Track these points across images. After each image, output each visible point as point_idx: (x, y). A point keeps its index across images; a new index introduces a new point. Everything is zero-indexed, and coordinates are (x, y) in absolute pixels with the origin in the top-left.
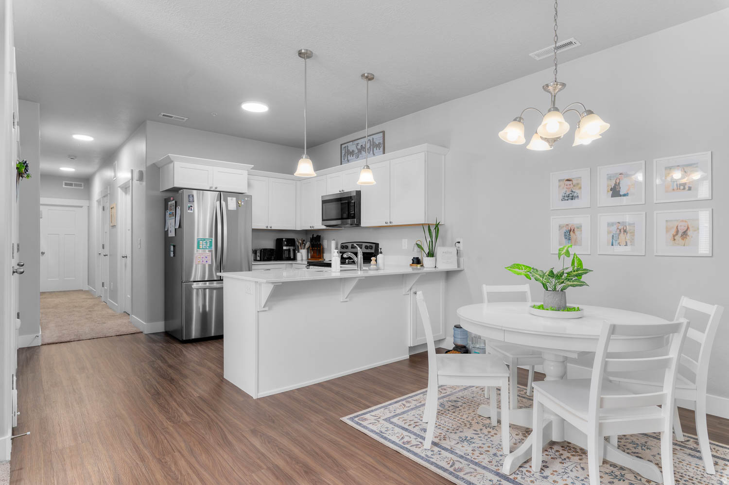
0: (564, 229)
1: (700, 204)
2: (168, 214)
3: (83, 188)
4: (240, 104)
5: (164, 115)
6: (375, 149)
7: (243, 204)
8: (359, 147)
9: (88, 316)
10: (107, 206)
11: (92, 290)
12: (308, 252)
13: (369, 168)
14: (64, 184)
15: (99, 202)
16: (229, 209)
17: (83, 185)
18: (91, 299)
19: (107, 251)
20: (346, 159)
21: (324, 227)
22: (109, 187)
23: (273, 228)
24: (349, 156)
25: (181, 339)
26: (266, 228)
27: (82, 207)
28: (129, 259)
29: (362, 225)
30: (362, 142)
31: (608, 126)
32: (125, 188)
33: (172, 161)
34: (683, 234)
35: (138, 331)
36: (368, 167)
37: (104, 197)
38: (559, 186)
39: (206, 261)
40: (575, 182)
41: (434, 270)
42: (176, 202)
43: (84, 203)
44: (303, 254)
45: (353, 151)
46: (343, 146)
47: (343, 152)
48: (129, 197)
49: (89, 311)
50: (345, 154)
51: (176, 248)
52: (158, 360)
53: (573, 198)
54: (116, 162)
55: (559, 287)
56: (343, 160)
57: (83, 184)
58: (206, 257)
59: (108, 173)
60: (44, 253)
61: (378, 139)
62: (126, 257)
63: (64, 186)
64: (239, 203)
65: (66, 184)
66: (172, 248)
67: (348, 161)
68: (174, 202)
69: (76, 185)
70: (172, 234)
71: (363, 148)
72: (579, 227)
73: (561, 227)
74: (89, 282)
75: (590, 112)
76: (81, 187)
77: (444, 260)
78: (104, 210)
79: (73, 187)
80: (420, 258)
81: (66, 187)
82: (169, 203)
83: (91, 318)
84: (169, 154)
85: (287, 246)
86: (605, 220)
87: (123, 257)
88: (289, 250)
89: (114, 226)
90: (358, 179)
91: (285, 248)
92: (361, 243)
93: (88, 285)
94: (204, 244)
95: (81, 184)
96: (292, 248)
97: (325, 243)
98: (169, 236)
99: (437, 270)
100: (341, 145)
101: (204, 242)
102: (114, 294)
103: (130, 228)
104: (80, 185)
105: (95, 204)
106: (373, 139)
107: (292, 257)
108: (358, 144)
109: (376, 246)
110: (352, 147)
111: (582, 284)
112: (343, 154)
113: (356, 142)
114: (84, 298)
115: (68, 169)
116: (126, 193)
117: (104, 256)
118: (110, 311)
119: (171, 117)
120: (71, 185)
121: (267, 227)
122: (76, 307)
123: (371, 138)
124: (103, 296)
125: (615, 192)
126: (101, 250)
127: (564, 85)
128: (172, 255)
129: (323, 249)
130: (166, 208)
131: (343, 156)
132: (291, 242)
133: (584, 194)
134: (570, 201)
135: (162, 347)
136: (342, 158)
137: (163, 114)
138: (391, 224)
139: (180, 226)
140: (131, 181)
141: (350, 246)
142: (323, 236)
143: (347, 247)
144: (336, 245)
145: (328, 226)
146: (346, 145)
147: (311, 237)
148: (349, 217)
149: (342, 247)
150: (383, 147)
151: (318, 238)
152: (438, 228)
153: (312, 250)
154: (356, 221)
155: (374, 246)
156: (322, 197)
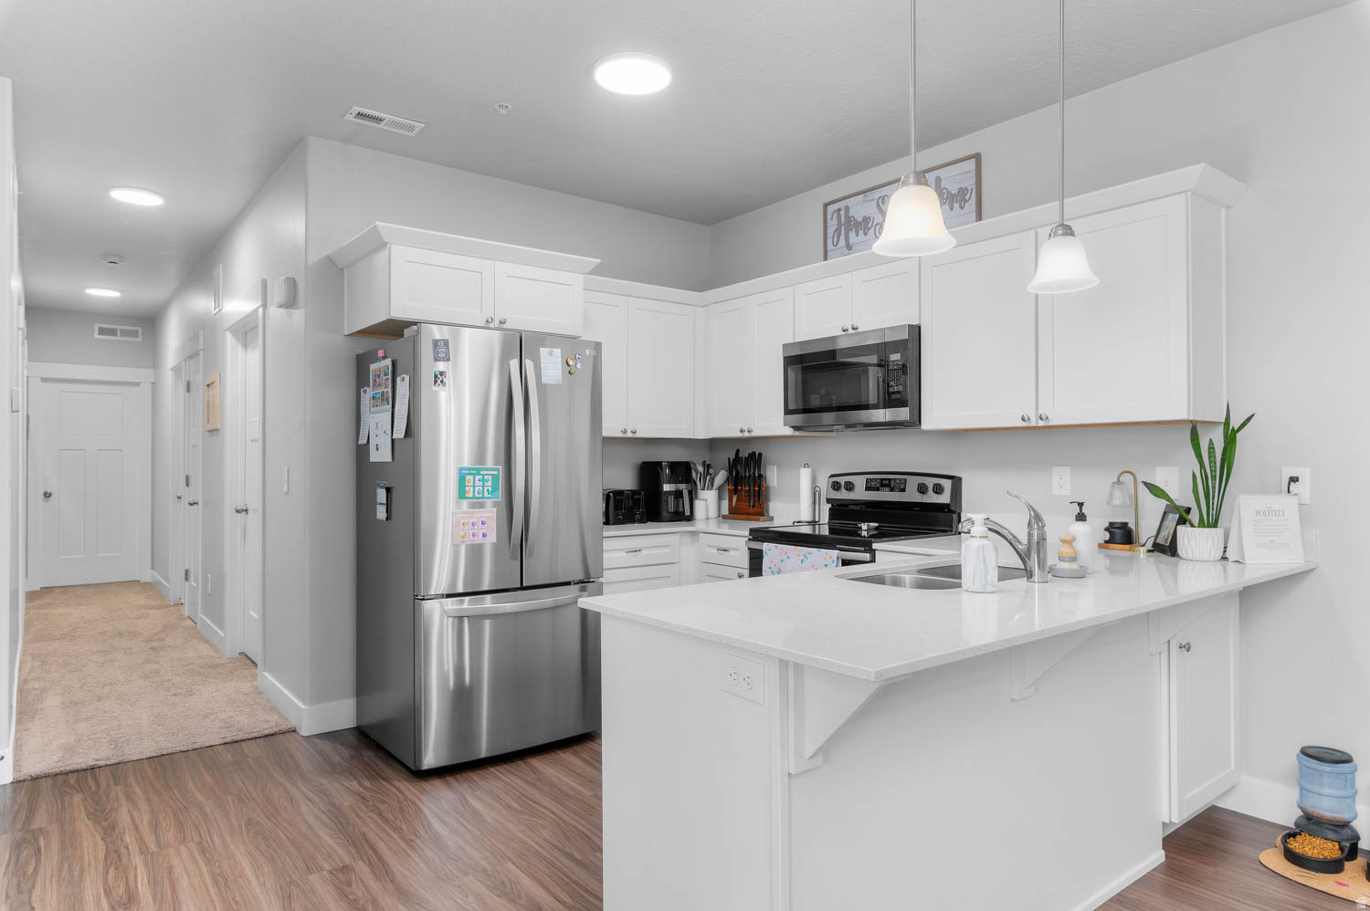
2: (366, 398)
3: (140, 339)
4: (590, 69)
5: (360, 115)
7: (579, 366)
9: (149, 667)
10: (199, 381)
11: (160, 583)
12: (720, 498)
13: (1072, 234)
14: (97, 329)
15: (177, 370)
16: (544, 380)
17: (140, 333)
18: (160, 608)
19: (196, 492)
20: (842, 242)
21: (788, 431)
22: (203, 338)
23: (638, 435)
24: (852, 235)
25: (413, 769)
26: (621, 435)
27: (138, 384)
28: (254, 519)
29: (926, 425)
32: (246, 331)
33: (387, 243)
35: (284, 728)
36: (1068, 231)
37: (190, 358)
39: (484, 535)
42: (394, 363)
43: (143, 375)
44: (708, 502)
45: (866, 219)
46: (831, 209)
47: (833, 225)
48: (254, 357)
49: (153, 649)
50: (838, 230)
51: (395, 494)
52: (360, 863)
54: (221, 266)
56: (830, 246)
57: (140, 330)
58: (483, 523)
59: (200, 303)
60: (50, 495)
61: (957, 178)
62: (246, 510)
63: (97, 336)
64: (571, 363)
65: (102, 331)
66: (381, 495)
67: (849, 247)
68: (388, 362)
69: (124, 333)
70: (381, 454)
74: (156, 559)
76: (137, 336)
77: (1263, 537)
78: (188, 391)
79: (118, 338)
80: (1132, 525)
81: (101, 337)
82: (373, 367)
83: (157, 672)
84: (377, 223)
85: (670, 481)
87: (238, 511)
88: (678, 494)
89: (214, 431)
91: (667, 487)
92: (901, 477)
93: (152, 568)
94: (477, 482)
95: (137, 332)
96: (682, 487)
97: (773, 476)
98: (371, 460)
100: (826, 205)
101: (477, 478)
102: (214, 602)
103: (258, 434)
104: (134, 334)
105: (168, 377)
106: (940, 180)
107: (687, 513)
108: (884, 199)
109: (953, 485)
110: (862, 209)
112: (831, 231)
113: (877, 194)
114: (143, 607)
115: (103, 293)
116: (245, 346)
117: (191, 504)
118: (205, 650)
119: (379, 120)
120: (113, 332)
121: (625, 432)
122: (120, 634)
124: (186, 600)
126: (182, 489)
128: (381, 513)
129: (767, 488)
130: (361, 378)
131: (830, 235)
132: (682, 471)
135: (359, 794)
136: (829, 241)
137: (357, 109)
138: (1041, 423)
139: (408, 432)
140: (261, 310)
141: (860, 483)
142: (768, 454)
143: (850, 486)
144: (814, 479)
145: (796, 428)
146: (841, 205)
147: (732, 457)
148: (892, 400)
149: (836, 486)
150: (973, 200)
151: (755, 460)
152: (1230, 438)
153: (732, 493)
154: (903, 413)
155: (947, 484)
156: (785, 346)
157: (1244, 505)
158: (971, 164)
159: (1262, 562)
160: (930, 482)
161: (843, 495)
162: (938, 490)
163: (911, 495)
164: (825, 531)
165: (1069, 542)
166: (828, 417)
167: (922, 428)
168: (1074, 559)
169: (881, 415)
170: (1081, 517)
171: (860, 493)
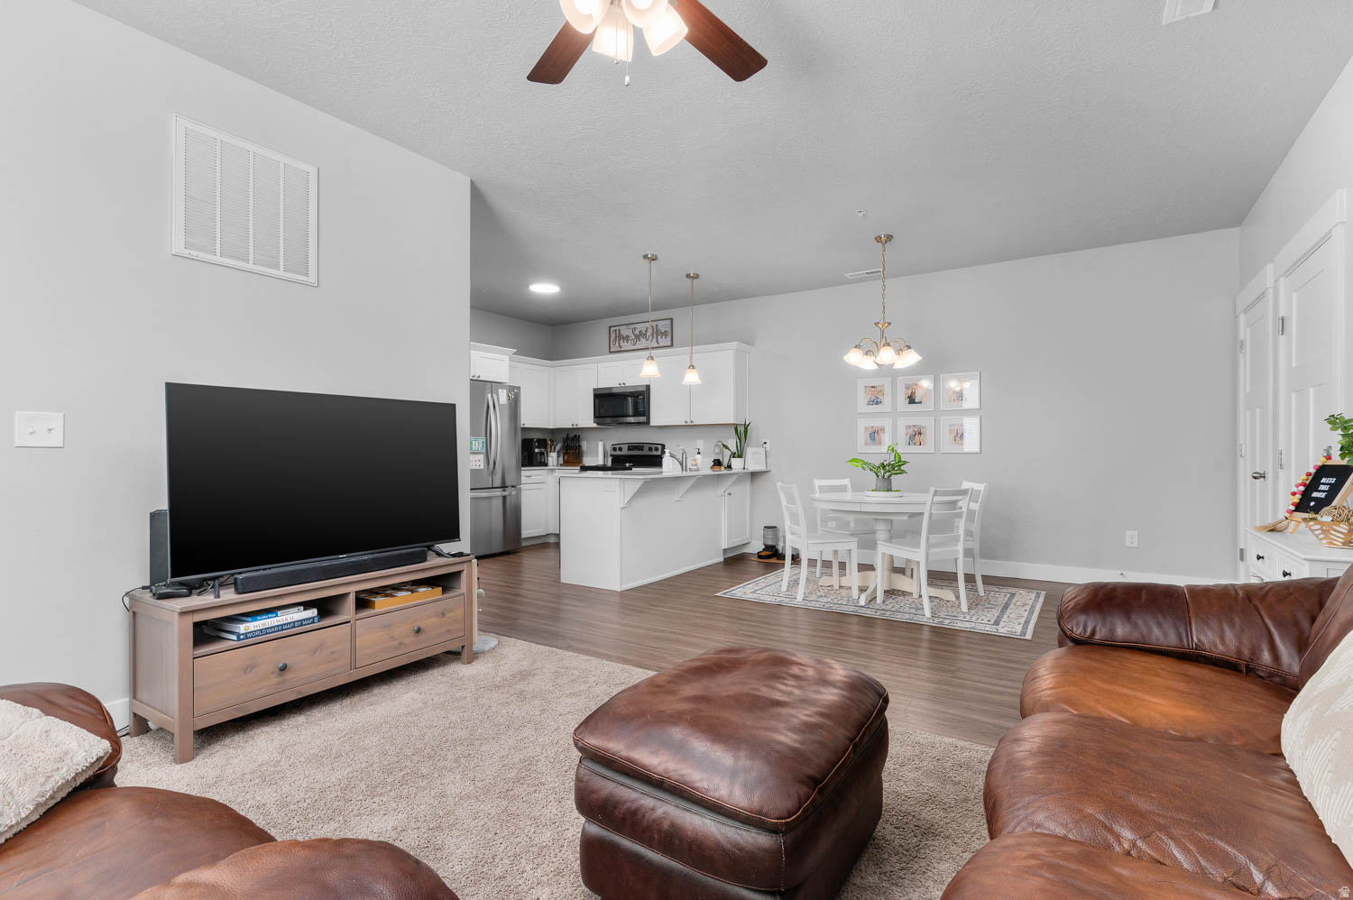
0: (870, 431)
1: (970, 412)
4: (528, 286)
6: (659, 337)
7: (512, 397)
8: (637, 332)
12: (558, 456)
16: (500, 403)
20: (618, 348)
21: (595, 425)
24: (621, 341)
29: (653, 423)
30: (640, 327)
31: (921, 358)
34: (959, 436)
38: (866, 392)
39: (479, 465)
40: (879, 389)
41: (743, 471)
44: (553, 458)
45: (628, 337)
46: (613, 329)
47: (613, 335)
50: (615, 341)
53: (877, 403)
55: (886, 475)
56: (612, 348)
58: (479, 460)
61: (664, 326)
64: (510, 395)
71: (641, 335)
72: (883, 429)
73: (866, 429)
75: (909, 347)
77: (754, 461)
80: (721, 460)
85: (538, 447)
86: (902, 423)
88: (542, 454)
90: (640, 371)
91: (536, 450)
92: (642, 445)
94: (476, 444)
96: (543, 450)
97: (584, 445)
99: (746, 471)
100: (610, 327)
101: (477, 442)
106: (657, 326)
107: (544, 462)
108: (635, 329)
109: (662, 448)
110: (625, 332)
111: (903, 472)
112: (612, 339)
113: (633, 326)
123: (654, 324)
125: (912, 400)
127: (889, 324)
129: (582, 451)
131: (612, 342)
132: (542, 443)
133: (887, 400)
134: (875, 406)
136: (612, 346)
138: (692, 424)
141: (625, 448)
142: (583, 435)
143: (620, 449)
144: (604, 446)
145: (598, 424)
146: (617, 328)
147: (565, 437)
148: (636, 414)
149: (615, 449)
150: (670, 336)
151: (577, 439)
152: (746, 429)
153: (565, 454)
154: (643, 419)
155: (660, 447)
156: (594, 389)
157: (749, 451)
158: (669, 322)
159: (752, 467)
160: (653, 447)
161: (618, 453)
162: (657, 449)
163: (645, 452)
164: (609, 464)
165: (695, 460)
166: (608, 420)
167: (651, 424)
168: (696, 465)
169: (632, 420)
170: (699, 453)
171: (625, 452)
